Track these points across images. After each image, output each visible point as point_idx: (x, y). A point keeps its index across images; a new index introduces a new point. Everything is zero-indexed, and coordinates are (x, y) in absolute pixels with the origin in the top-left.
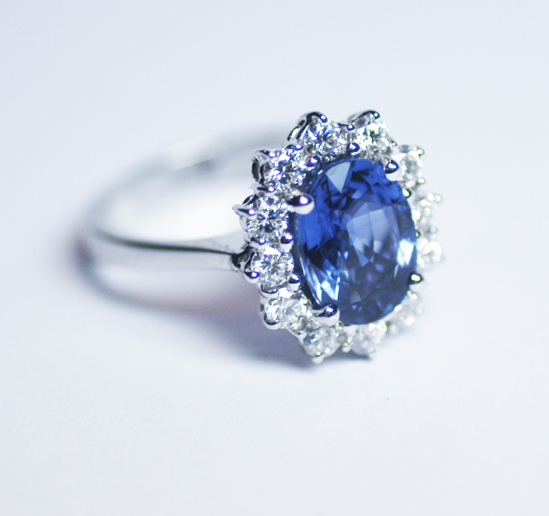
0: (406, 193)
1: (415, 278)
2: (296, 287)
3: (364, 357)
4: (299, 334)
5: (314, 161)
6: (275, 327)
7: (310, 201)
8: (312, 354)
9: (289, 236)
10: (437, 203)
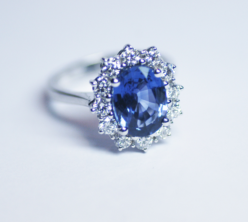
0: (165, 83)
1: (165, 120)
2: (112, 117)
3: (143, 152)
4: (112, 137)
5: (124, 65)
6: (102, 133)
7: (119, 81)
8: (118, 147)
9: (110, 96)
10: (181, 89)
